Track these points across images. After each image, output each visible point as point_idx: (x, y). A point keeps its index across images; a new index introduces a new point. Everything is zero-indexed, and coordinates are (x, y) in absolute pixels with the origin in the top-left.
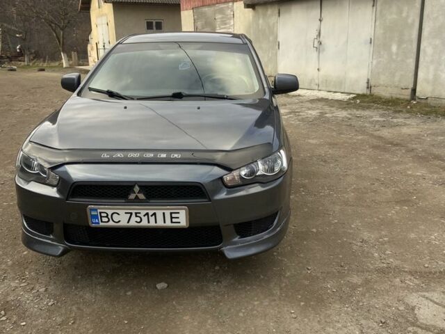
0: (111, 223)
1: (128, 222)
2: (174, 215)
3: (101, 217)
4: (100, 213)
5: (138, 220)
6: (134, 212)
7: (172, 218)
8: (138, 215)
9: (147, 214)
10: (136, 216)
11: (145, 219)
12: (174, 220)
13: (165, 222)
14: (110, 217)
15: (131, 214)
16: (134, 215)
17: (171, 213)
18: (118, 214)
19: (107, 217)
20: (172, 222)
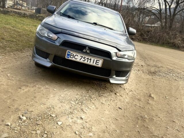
0: (74, 59)
1: (80, 60)
2: (97, 61)
3: (71, 55)
4: (71, 54)
5: (84, 60)
6: (83, 56)
7: (96, 62)
8: (85, 58)
9: (88, 58)
10: (84, 58)
11: (87, 60)
12: (97, 63)
13: (93, 63)
14: (74, 56)
15: (82, 57)
16: (83, 57)
17: (97, 60)
18: (78, 56)
19: (73, 56)
20: (96, 64)
